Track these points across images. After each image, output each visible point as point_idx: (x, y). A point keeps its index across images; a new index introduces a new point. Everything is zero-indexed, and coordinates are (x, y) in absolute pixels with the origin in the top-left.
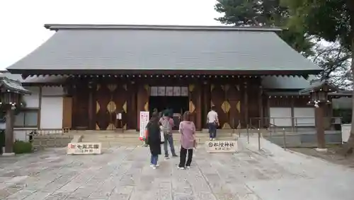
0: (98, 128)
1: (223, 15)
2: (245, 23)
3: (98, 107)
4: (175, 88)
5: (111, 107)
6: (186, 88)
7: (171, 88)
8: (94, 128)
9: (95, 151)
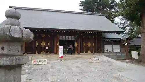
0: (37, 53)
1: (82, 8)
2: (90, 12)
3: (37, 44)
4: (69, 36)
5: (43, 44)
6: (74, 37)
7: (68, 36)
8: (35, 53)
9: (44, 63)
